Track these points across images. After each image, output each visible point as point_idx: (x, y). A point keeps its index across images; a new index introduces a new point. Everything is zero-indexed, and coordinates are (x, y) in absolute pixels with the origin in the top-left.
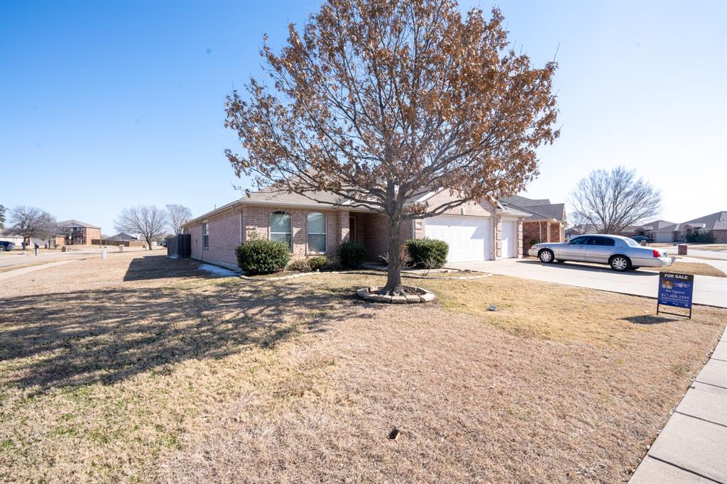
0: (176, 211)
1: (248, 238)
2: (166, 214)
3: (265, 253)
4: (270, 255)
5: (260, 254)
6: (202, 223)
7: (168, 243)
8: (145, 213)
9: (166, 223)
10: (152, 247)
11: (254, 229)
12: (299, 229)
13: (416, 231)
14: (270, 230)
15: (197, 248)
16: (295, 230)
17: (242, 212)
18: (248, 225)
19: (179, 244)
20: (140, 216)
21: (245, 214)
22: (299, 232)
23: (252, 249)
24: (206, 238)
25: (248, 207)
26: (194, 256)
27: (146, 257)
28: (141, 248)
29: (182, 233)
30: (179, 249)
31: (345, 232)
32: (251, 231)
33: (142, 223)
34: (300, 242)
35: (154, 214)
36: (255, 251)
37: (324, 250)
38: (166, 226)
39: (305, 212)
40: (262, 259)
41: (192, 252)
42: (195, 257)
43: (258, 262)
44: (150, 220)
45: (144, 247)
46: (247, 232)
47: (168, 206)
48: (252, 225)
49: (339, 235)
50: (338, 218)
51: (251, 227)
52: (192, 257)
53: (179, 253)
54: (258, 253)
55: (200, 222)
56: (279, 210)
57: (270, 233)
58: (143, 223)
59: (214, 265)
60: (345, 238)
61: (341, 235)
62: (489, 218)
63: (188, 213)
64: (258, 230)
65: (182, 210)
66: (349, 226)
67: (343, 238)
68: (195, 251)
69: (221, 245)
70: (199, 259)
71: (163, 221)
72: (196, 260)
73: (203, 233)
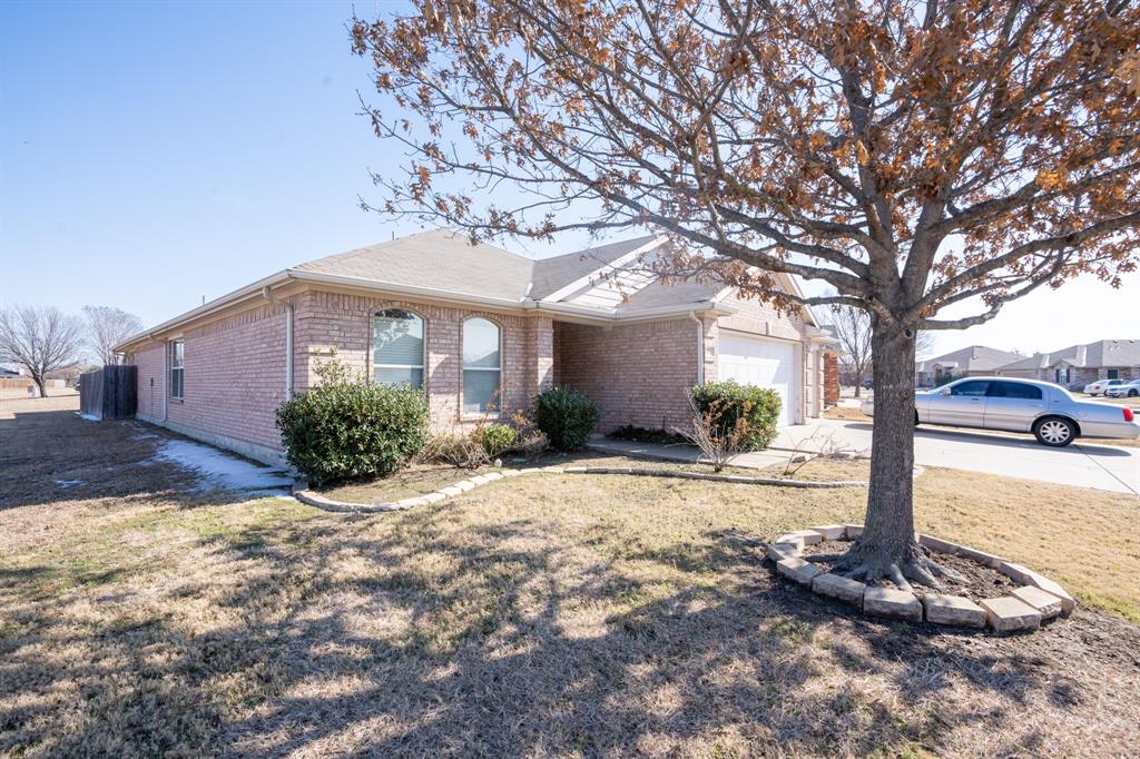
0: (107, 319)
1: (314, 380)
2: (83, 325)
3: (372, 424)
4: (384, 427)
5: (357, 424)
6: (166, 342)
7: (85, 383)
8: (30, 320)
9: (82, 342)
10: (48, 391)
11: (332, 354)
12: (442, 357)
13: (707, 366)
14: (371, 358)
15: (154, 400)
16: (435, 360)
17: (293, 309)
18: (313, 341)
19: (106, 387)
20: (18, 326)
21: (302, 312)
22: (443, 365)
23: (335, 412)
24: (176, 378)
25: (314, 293)
26: (144, 414)
27: (20, 416)
28: (24, 393)
29: (120, 363)
30: (106, 398)
31: (545, 366)
32: (325, 361)
33: (23, 343)
34: (446, 388)
35: (53, 326)
36: (344, 418)
37: (498, 410)
38: (81, 349)
39: (458, 316)
40: (362, 439)
41: (140, 406)
42: (146, 418)
43: (351, 447)
44: (42, 335)
45: (30, 389)
46: (311, 360)
47: (87, 309)
48: (326, 343)
49: (529, 373)
50: (527, 333)
51: (326, 350)
52: (139, 416)
53: (105, 408)
54: (353, 423)
55: (163, 337)
56: (396, 305)
57: (373, 365)
58: (25, 342)
59: (199, 443)
60: (546, 381)
61: (535, 372)
62: (794, 344)
63: (133, 325)
64: (343, 357)
65: (122, 318)
66: (551, 351)
67: (540, 380)
68: (147, 403)
69: (222, 393)
70: (159, 422)
71: (76, 338)
72: (150, 426)
73: (168, 364)
